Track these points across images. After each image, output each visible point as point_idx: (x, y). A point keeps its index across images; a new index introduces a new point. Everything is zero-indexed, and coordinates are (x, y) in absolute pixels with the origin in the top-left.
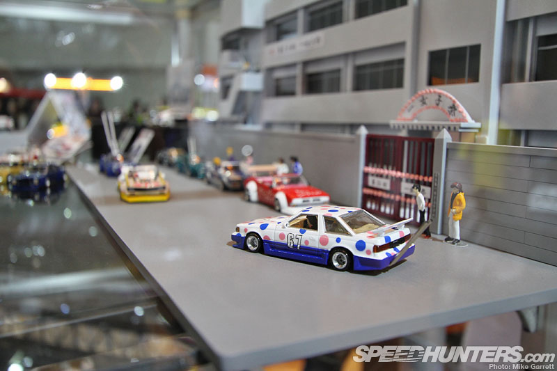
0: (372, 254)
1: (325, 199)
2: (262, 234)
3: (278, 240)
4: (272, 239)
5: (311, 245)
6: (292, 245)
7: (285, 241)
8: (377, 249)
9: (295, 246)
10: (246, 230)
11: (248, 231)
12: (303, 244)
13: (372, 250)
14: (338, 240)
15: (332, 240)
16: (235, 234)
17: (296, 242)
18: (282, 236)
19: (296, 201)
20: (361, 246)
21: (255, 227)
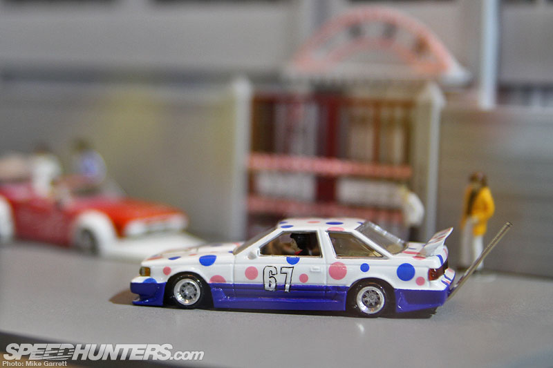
0: (427, 283)
1: (177, 222)
2: (207, 274)
3: (242, 279)
4: (230, 280)
5: (313, 281)
6: (273, 285)
7: (258, 280)
8: (434, 274)
9: (280, 288)
10: (167, 271)
11: (173, 273)
12: (296, 281)
13: (426, 276)
14: (365, 268)
15: (353, 269)
16: (140, 280)
17: (280, 279)
18: (251, 272)
19: (135, 228)
20: (406, 272)
21: (190, 263)
